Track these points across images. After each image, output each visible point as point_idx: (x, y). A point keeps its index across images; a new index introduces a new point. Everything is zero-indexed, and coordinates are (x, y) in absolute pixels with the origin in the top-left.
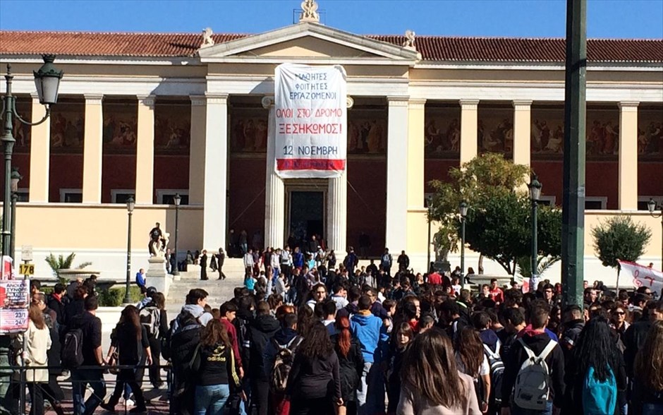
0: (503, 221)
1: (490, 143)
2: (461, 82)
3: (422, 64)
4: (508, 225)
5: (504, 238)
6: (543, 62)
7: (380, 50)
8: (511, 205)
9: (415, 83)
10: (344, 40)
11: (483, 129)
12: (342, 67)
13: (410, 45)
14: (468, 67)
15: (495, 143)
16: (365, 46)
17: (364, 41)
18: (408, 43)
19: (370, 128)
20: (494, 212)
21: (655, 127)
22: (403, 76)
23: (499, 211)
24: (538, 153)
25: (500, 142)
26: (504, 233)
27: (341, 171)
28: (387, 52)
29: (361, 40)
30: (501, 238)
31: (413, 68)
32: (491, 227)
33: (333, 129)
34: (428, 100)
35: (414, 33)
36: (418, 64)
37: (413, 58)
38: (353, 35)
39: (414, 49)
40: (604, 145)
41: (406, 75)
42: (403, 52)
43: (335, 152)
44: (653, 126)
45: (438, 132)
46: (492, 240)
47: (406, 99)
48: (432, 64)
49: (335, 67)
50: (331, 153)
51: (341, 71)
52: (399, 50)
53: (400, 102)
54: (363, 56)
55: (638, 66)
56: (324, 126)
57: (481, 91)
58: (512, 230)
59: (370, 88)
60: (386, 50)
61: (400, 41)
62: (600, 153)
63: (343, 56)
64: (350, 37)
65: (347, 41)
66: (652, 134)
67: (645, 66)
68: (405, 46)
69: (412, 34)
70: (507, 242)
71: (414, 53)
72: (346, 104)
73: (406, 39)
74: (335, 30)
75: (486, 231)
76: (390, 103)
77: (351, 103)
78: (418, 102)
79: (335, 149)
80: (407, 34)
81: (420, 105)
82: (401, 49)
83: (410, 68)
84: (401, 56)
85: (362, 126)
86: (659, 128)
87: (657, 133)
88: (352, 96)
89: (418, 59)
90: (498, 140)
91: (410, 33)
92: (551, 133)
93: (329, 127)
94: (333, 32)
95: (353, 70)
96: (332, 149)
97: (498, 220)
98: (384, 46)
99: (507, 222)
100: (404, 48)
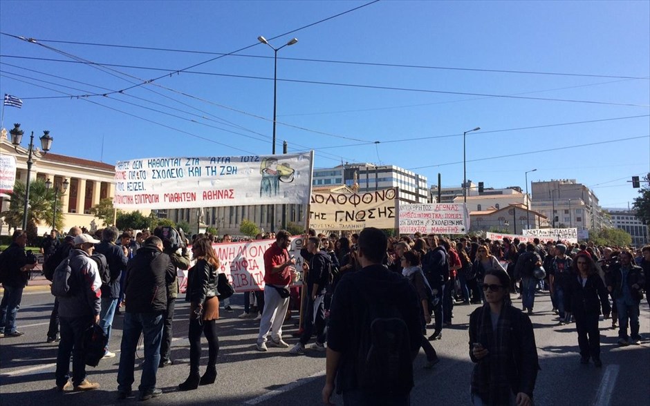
12: (15, 157)
49: (13, 157)
71: (40, 155)
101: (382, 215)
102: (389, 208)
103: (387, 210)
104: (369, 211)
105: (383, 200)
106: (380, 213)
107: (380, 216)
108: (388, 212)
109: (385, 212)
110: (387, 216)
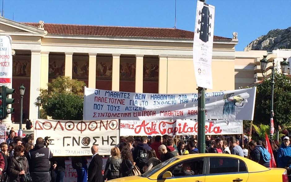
0: (64, 106)
1: (80, 72)
2: (65, 44)
3: (47, 36)
4: (66, 108)
5: (64, 114)
6: (102, 36)
7: (27, 29)
8: (68, 99)
9: (44, 44)
10: (11, 24)
11: (77, 66)
12: (10, 36)
13: (42, 27)
14: (68, 38)
15: (82, 72)
16: (21, 27)
17: (20, 25)
18: (41, 26)
19: (27, 64)
20: (60, 102)
21: (153, 66)
22: (38, 41)
23: (62, 102)
24: (102, 77)
25: (85, 71)
26: (64, 112)
27: (9, 84)
28: (31, 30)
29: (19, 24)
30: (63, 114)
31: (43, 38)
32: (58, 109)
33: (5, 64)
34: (50, 52)
35: (43, 22)
36: (46, 36)
37: (43, 33)
38: (15, 22)
39: (43, 29)
40: (131, 74)
41: (40, 40)
42: (38, 30)
43: (6, 75)
44: (152, 66)
45: (57, 67)
46: (59, 115)
47: (39, 52)
48: (52, 36)
49: (7, 36)
50: (4, 75)
51: (9, 38)
52: (36, 29)
53: (37, 53)
54: (19, 32)
55: (143, 39)
56: (1, 63)
57: (74, 49)
58: (68, 110)
59: (23, 46)
60: (31, 29)
61: (37, 25)
62: (129, 77)
63: (11, 31)
64: (14, 23)
65: (13, 25)
66: (152, 69)
67: (146, 39)
68: (39, 27)
69: (42, 22)
70: (65, 116)
71: (43, 31)
72: (11, 53)
73: (40, 25)
74: (7, 20)
75: (56, 111)
76: (32, 53)
77: (14, 53)
78: (45, 53)
79: (6, 73)
80: (40, 22)
81: (47, 54)
82: (37, 29)
83: (42, 38)
84: (37, 32)
85: (23, 64)
86: (155, 67)
87: (154, 69)
88: (14, 50)
89: (45, 34)
90: (84, 70)
91: (41, 22)
92: (108, 68)
93: (3, 63)
94: (6, 20)
95: (15, 38)
96: (5, 73)
97: (62, 106)
98: (29, 27)
99: (66, 106)
100: (39, 28)
101: (105, 143)
102: (111, 137)
103: (110, 139)
104: (94, 138)
105: (106, 129)
106: (103, 141)
107: (103, 144)
108: (110, 141)
109: (108, 141)
110: (110, 143)
